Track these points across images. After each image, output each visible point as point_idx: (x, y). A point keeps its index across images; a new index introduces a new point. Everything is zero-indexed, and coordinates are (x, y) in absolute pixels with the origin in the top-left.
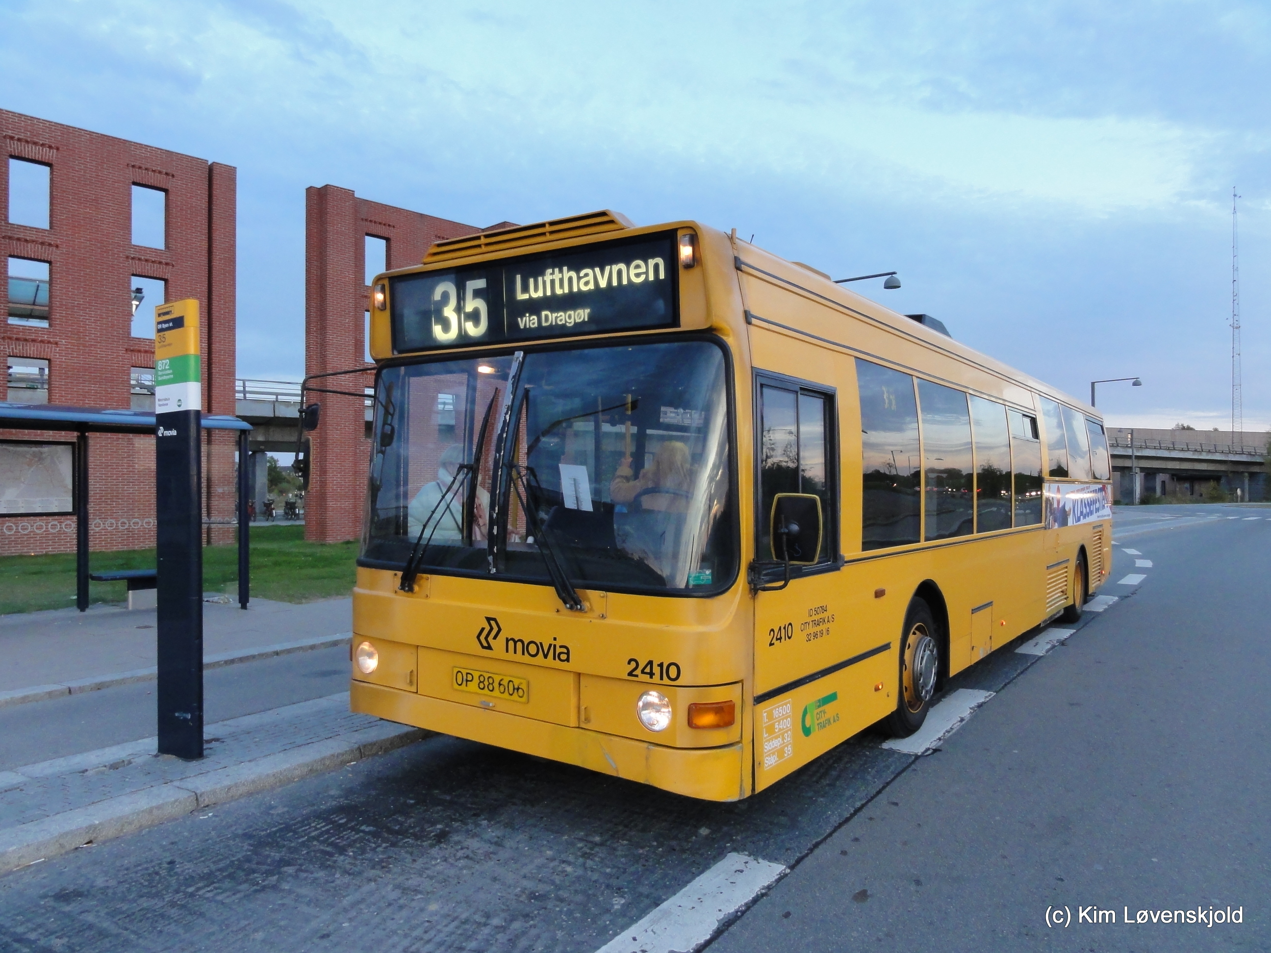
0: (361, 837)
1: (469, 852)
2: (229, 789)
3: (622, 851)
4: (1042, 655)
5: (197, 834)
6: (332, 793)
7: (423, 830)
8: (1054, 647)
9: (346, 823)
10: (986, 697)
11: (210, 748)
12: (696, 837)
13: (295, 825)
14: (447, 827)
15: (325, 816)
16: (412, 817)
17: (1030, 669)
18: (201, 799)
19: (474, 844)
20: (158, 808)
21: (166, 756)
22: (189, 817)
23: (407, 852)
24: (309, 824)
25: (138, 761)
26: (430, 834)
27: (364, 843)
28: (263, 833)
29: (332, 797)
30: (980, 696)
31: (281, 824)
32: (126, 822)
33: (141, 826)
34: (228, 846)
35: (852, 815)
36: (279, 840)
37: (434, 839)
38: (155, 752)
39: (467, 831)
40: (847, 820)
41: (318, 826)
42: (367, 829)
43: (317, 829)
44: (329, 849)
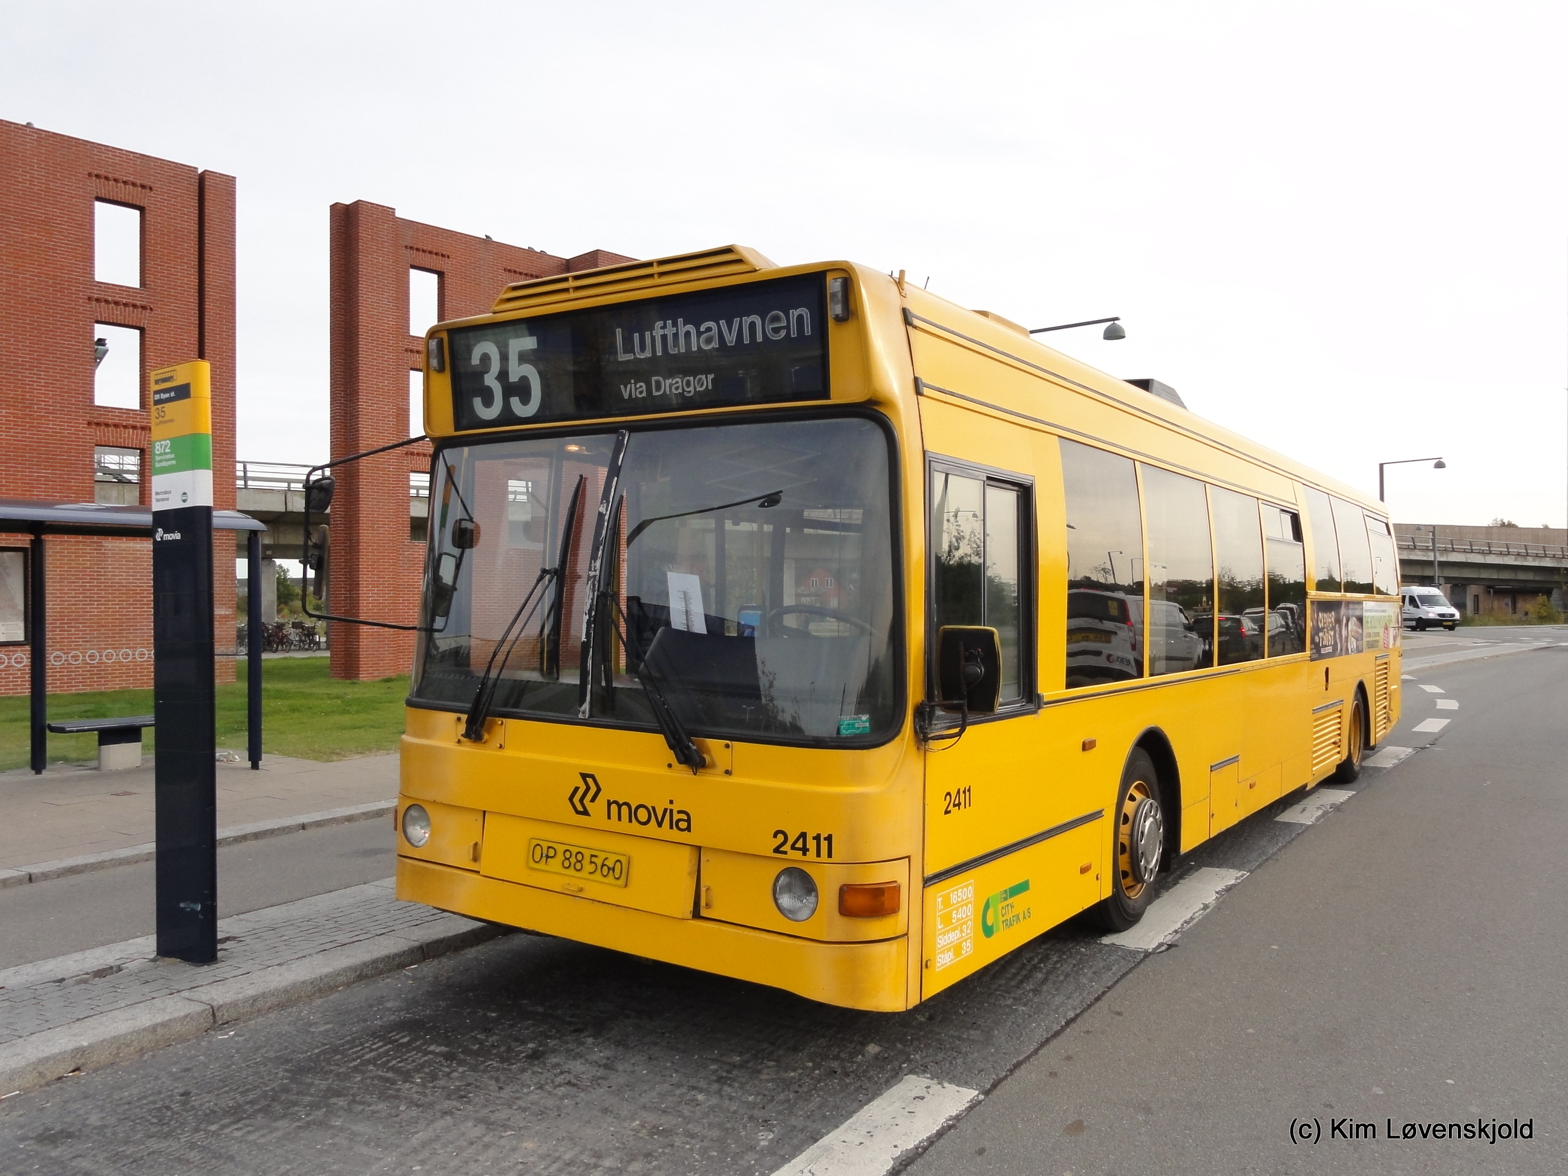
0: (429, 1059)
1: (570, 1077)
2: (255, 1001)
3: (768, 1074)
4: (1310, 823)
5: (217, 1059)
6: (389, 1005)
7: (509, 1049)
8: (1325, 813)
9: (409, 1043)
10: (1237, 878)
11: (225, 950)
12: (863, 1056)
13: (343, 1046)
14: (540, 1046)
15: (381, 1033)
16: (495, 1034)
17: (1295, 843)
18: (219, 1014)
19: (577, 1066)
20: (163, 1025)
21: (168, 960)
22: (204, 1037)
23: (491, 1078)
24: (362, 1044)
25: (131, 966)
26: (519, 1056)
27: (435, 1067)
28: (301, 1056)
29: (389, 1009)
30: (1229, 877)
31: (325, 1044)
32: (123, 1044)
33: (142, 1049)
34: (258, 1073)
35: (1063, 1028)
36: (323, 1064)
37: (526, 1061)
38: (153, 955)
39: (568, 1051)
40: (1057, 1034)
41: (374, 1047)
42: (438, 1049)
43: (372, 1050)
44: (390, 1075)
